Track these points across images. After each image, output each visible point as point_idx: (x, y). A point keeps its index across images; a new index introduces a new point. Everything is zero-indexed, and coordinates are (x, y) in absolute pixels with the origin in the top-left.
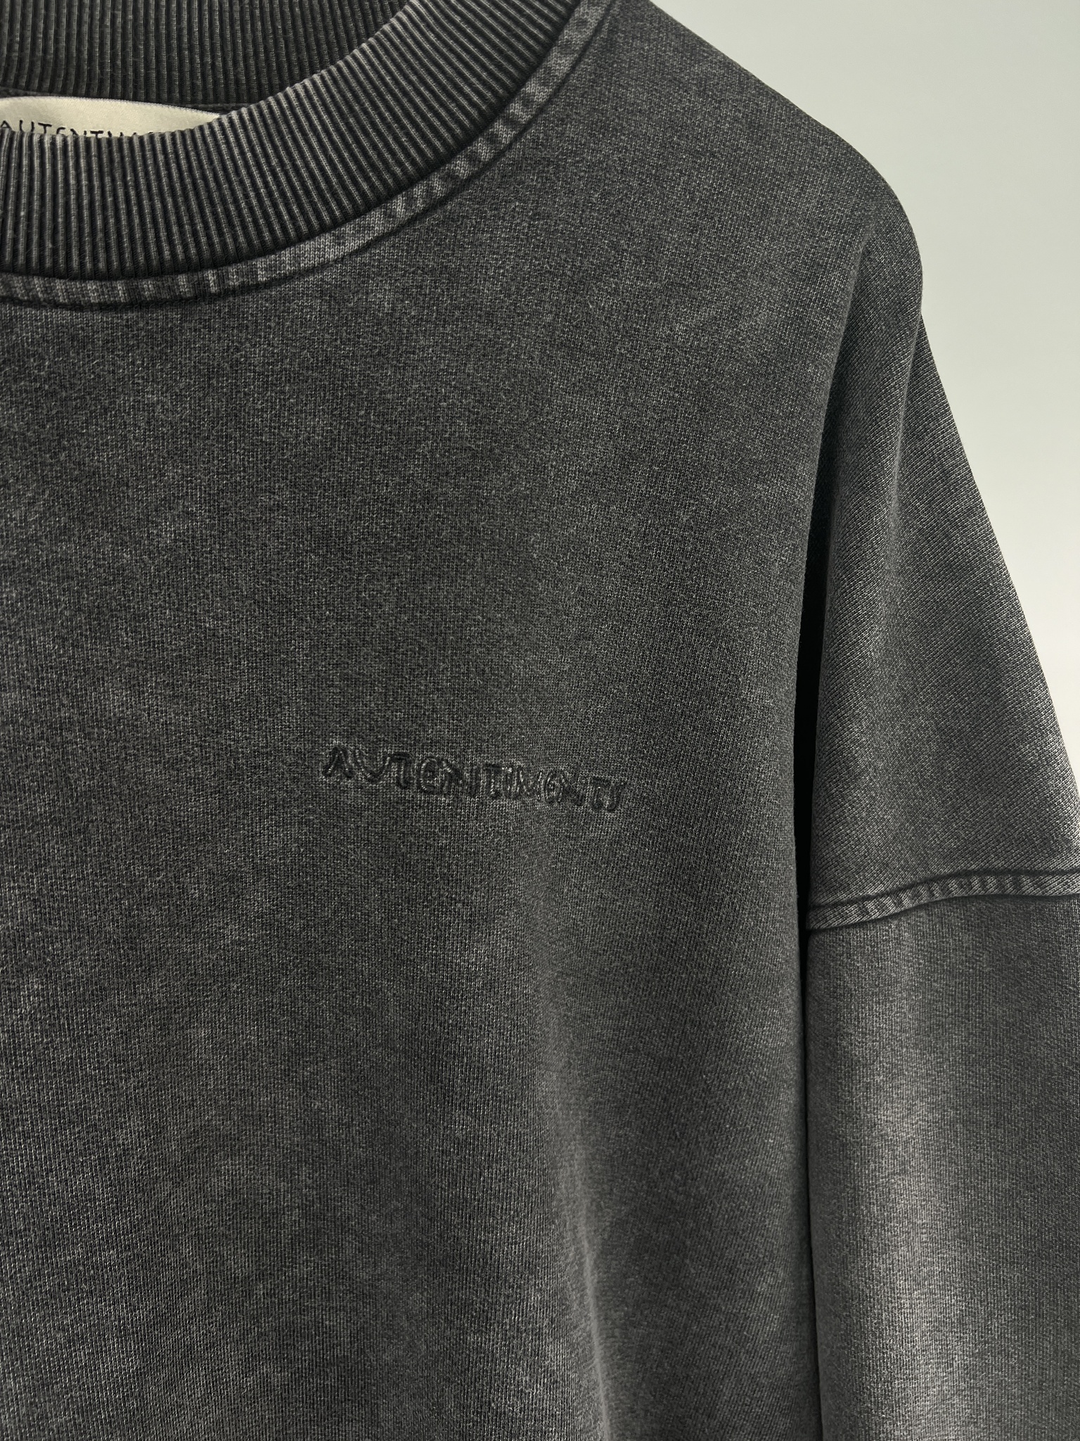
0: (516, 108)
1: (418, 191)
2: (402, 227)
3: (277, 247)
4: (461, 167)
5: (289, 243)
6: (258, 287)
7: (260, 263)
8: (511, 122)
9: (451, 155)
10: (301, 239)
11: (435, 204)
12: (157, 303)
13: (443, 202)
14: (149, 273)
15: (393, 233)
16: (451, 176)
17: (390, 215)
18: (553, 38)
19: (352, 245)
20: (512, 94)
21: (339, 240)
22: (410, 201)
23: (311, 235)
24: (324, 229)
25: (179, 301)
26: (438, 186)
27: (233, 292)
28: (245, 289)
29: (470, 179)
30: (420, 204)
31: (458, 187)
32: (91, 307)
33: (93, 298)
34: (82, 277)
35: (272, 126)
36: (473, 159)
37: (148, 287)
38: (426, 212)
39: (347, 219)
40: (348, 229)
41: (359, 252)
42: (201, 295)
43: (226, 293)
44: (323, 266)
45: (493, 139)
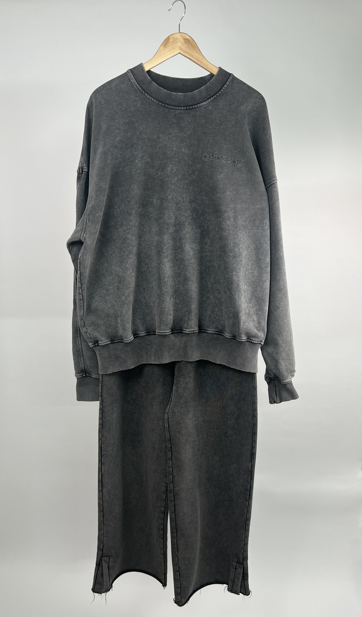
0: (223, 88)
1: (214, 97)
2: (212, 101)
3: (200, 103)
4: (218, 94)
5: (201, 103)
6: (198, 107)
7: (198, 105)
8: (223, 89)
9: (217, 93)
10: (202, 102)
11: (215, 98)
12: (188, 109)
13: (216, 98)
14: (188, 106)
15: (211, 101)
16: (217, 95)
17: (211, 99)
18: (227, 81)
19: (207, 103)
20: (223, 87)
21: (206, 102)
22: (213, 98)
23: (203, 102)
24: (204, 101)
25: (190, 109)
26: (216, 96)
27: (196, 108)
28: (197, 108)
29: (219, 95)
30: (214, 98)
31: (218, 96)
32: (182, 110)
33: (183, 109)
34: (182, 107)
35: (200, 91)
36: (219, 93)
37: (188, 108)
38: (214, 99)
39: (207, 100)
40: (207, 101)
41: (208, 103)
42: (193, 108)
43: (195, 108)
44: (204, 105)
45: (221, 91)
